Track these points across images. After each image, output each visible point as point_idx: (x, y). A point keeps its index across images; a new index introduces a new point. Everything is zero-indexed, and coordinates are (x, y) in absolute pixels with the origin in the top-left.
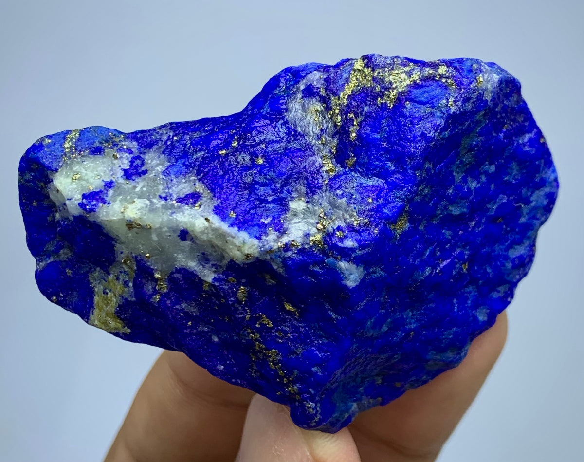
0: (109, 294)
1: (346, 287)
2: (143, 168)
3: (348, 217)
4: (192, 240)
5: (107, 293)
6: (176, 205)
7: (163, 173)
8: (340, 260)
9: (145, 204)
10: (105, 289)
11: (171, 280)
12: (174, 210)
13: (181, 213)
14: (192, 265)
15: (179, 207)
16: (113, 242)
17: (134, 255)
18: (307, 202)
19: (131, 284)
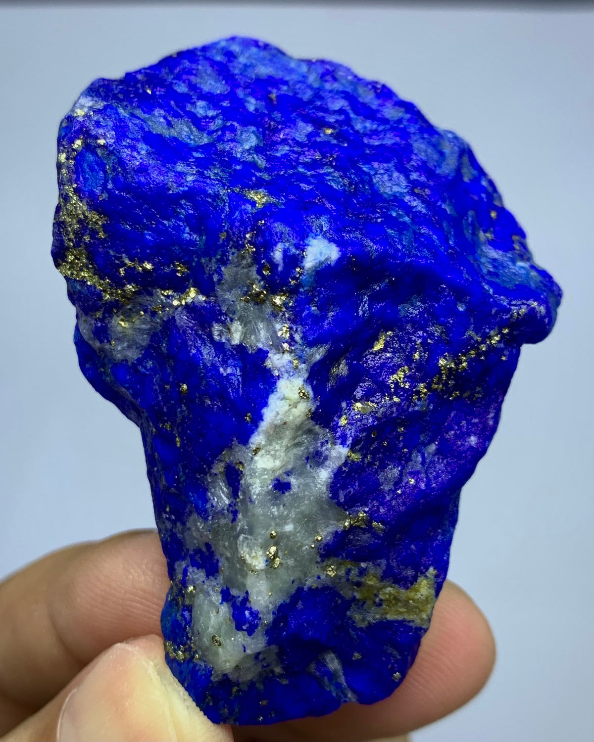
0: (381, 597)
1: (339, 261)
2: (204, 549)
3: (244, 262)
4: (288, 473)
5: (381, 600)
6: (241, 497)
7: (206, 519)
8: (302, 268)
9: (243, 541)
10: (375, 602)
11: (349, 504)
12: (248, 500)
13: (250, 488)
14: (324, 475)
15: (244, 492)
16: (306, 589)
17: (319, 559)
18: (232, 320)
19: (363, 565)
